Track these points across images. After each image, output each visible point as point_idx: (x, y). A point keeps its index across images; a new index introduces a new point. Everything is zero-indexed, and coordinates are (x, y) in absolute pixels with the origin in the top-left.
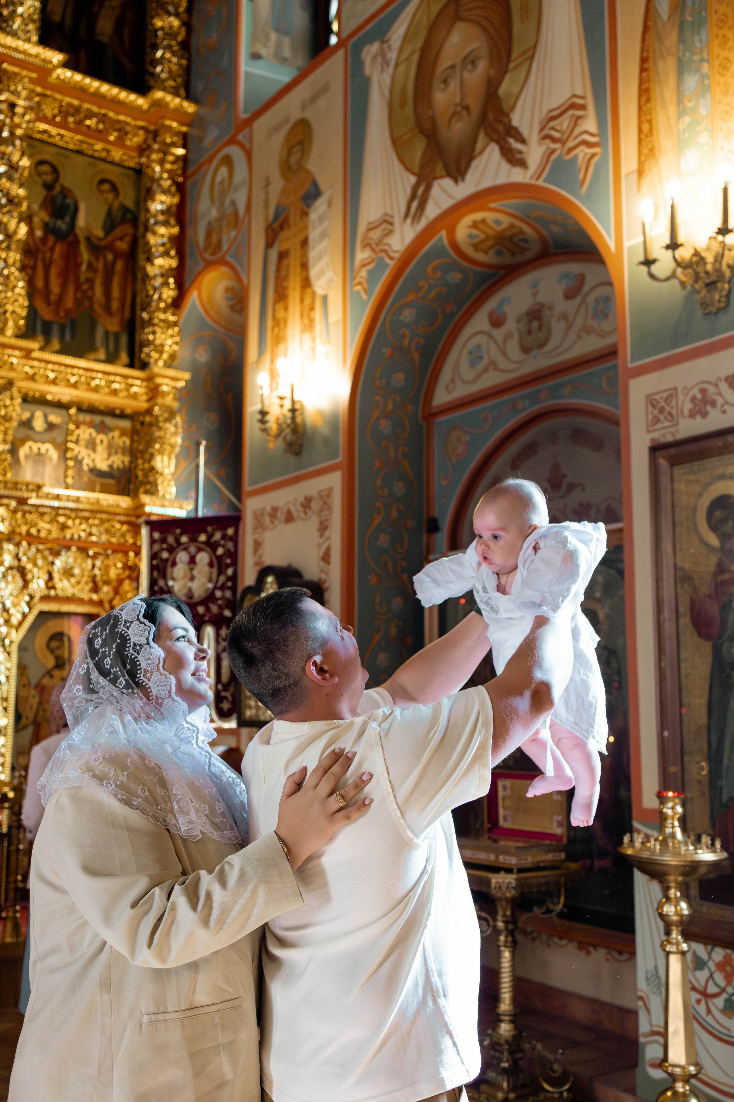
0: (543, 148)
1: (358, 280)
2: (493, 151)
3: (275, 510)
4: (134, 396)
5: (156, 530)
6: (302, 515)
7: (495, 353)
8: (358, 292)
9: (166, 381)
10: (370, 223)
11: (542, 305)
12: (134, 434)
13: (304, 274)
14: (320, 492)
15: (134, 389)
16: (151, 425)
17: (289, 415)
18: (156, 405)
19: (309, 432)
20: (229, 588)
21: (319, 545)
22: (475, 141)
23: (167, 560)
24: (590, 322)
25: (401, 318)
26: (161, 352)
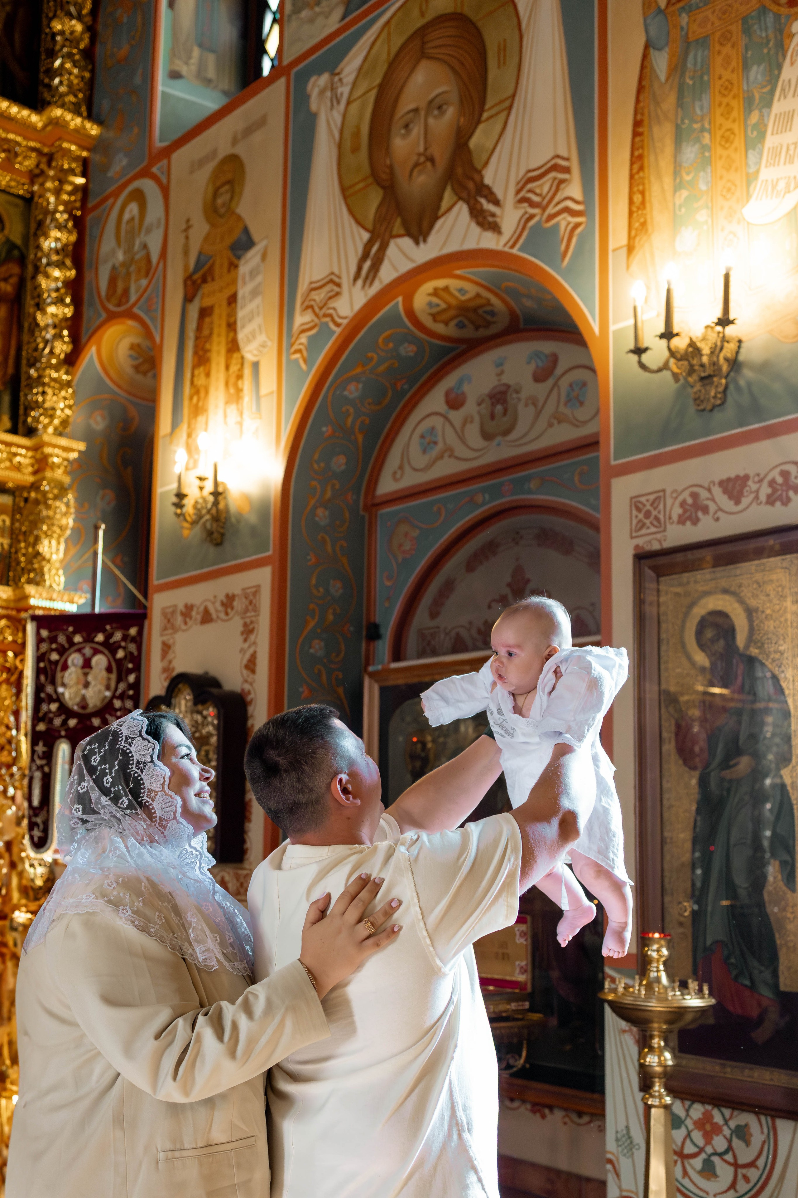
0: (520, 212)
1: (296, 347)
2: (462, 210)
3: (189, 608)
4: (18, 468)
5: (44, 628)
6: (222, 616)
7: (451, 438)
8: (296, 360)
9: (57, 451)
10: (312, 283)
11: (508, 386)
12: (15, 511)
13: (232, 335)
14: (244, 589)
15: (18, 459)
16: (37, 502)
17: (211, 499)
18: (44, 479)
19: (233, 520)
20: (130, 697)
21: (242, 651)
22: (441, 198)
23: (56, 662)
24: (562, 409)
25: (346, 393)
26: (52, 417)
